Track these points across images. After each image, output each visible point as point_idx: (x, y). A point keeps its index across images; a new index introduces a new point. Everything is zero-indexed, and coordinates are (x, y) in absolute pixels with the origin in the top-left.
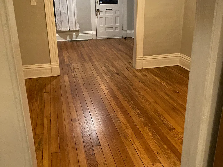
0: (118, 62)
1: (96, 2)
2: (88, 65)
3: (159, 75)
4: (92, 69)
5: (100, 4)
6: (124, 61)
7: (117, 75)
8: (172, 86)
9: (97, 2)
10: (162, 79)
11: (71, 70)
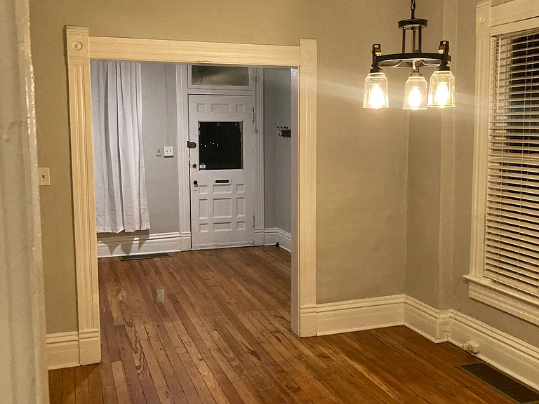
0: (250, 316)
1: (191, 166)
2: (175, 328)
3: (362, 354)
4: (186, 338)
5: (200, 169)
6: (266, 313)
7: (254, 359)
8: (400, 390)
9: (195, 166)
10: (371, 369)
11: (130, 344)
